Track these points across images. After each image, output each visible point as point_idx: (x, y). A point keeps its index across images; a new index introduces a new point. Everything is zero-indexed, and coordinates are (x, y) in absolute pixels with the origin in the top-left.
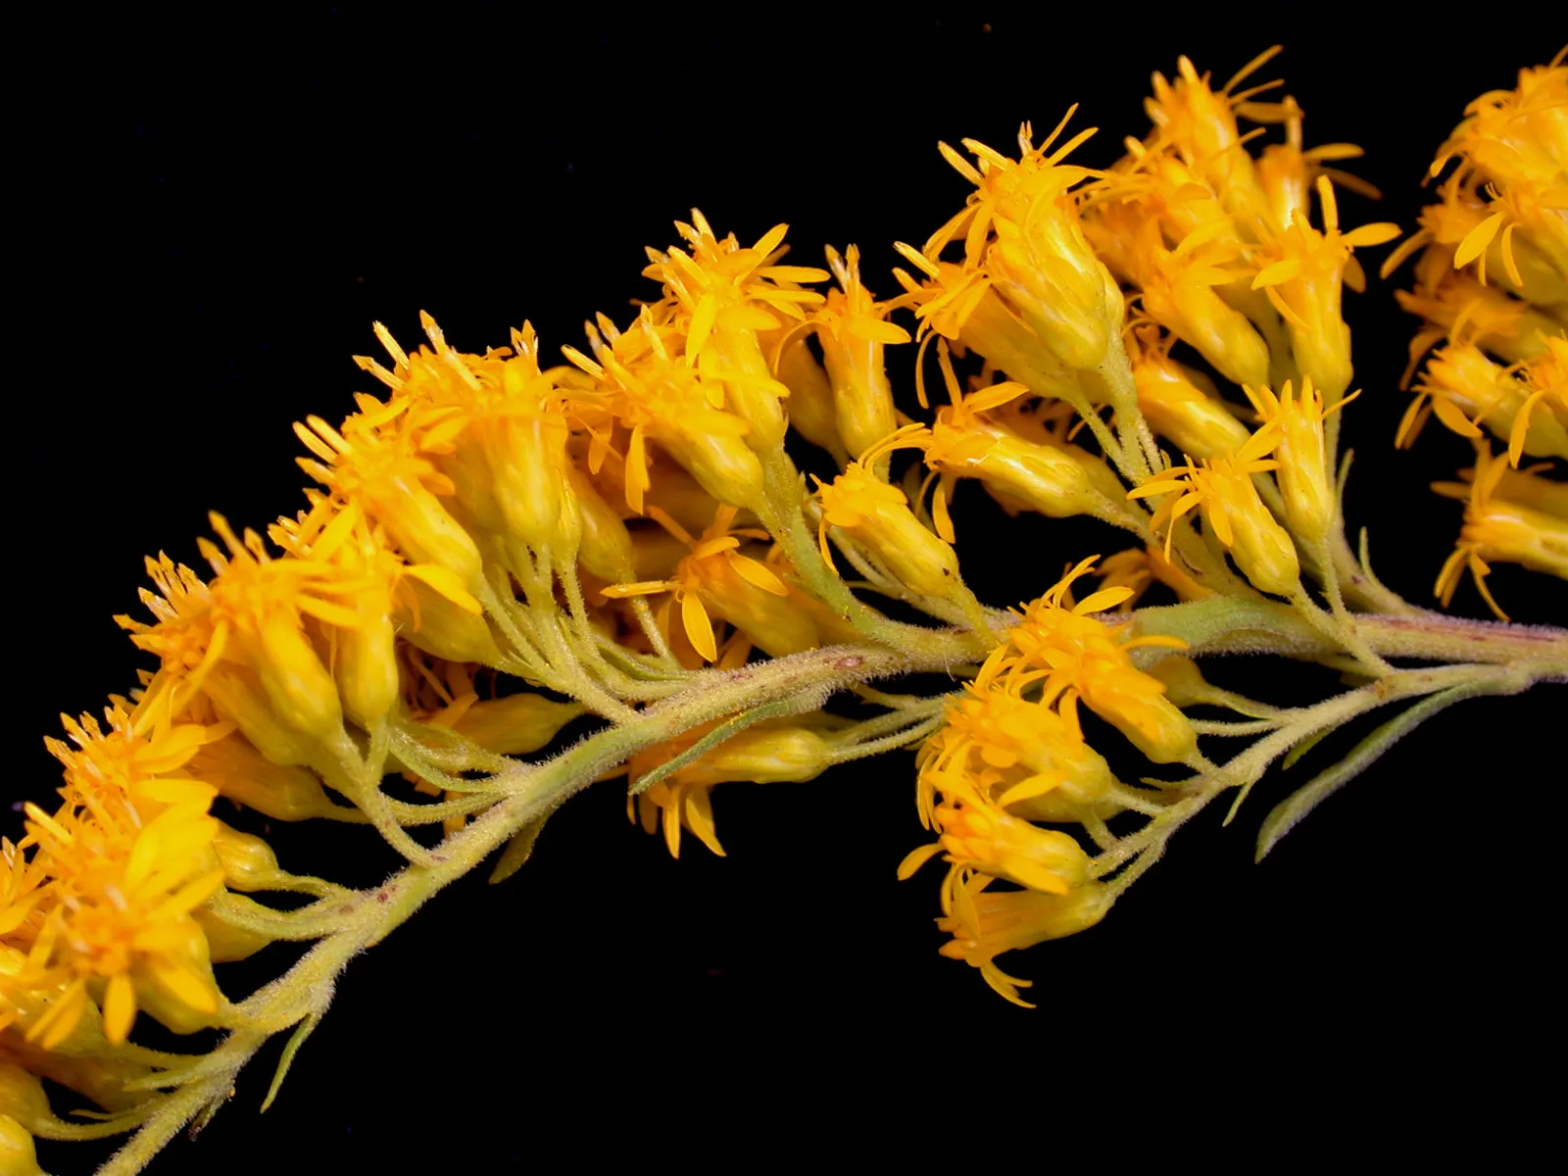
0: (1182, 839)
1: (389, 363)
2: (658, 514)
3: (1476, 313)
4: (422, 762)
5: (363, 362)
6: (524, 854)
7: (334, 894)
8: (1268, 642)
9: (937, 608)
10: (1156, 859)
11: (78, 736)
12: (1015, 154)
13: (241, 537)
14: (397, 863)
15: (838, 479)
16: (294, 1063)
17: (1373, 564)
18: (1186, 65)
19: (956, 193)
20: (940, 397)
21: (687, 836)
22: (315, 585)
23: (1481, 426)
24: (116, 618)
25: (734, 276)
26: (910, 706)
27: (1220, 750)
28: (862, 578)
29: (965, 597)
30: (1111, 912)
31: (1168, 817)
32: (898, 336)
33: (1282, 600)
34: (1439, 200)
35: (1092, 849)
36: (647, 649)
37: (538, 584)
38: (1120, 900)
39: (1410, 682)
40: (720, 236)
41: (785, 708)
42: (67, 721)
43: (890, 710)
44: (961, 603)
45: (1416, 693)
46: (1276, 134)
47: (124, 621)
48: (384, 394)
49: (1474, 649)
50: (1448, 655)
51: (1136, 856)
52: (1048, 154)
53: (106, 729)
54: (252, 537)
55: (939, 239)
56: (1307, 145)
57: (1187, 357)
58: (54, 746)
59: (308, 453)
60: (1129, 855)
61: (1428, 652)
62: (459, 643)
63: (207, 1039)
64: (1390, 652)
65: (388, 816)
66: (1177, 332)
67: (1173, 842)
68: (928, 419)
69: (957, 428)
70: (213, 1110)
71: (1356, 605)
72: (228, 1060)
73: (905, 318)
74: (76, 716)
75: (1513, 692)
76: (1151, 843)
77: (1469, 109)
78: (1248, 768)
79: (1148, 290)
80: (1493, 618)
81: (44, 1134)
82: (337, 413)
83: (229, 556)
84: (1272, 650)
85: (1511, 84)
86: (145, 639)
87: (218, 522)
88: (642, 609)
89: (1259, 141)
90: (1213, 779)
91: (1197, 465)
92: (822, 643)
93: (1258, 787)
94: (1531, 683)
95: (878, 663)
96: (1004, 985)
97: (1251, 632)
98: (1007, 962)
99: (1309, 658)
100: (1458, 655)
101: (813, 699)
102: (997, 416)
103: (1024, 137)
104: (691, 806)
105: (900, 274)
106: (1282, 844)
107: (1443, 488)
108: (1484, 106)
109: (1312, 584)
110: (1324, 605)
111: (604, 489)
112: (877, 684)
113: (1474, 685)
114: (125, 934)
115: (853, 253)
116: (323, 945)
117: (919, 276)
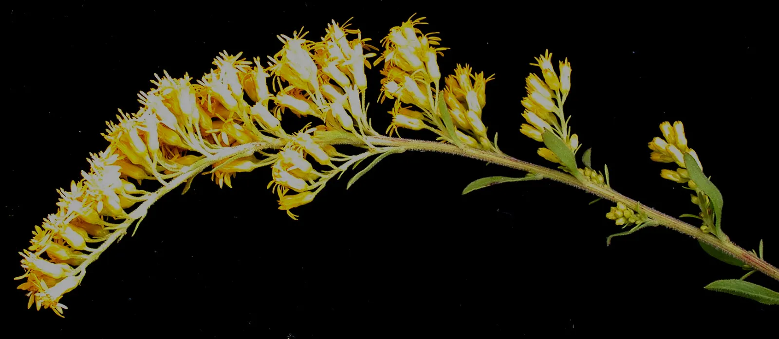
0: (329, 183)
1: (157, 81)
2: (218, 115)
3: (393, 73)
4: (166, 165)
5: (152, 81)
6: (188, 187)
7: (147, 193)
8: (348, 141)
9: (277, 134)
10: (324, 187)
11: (93, 157)
12: (293, 37)
13: (125, 115)
14: (161, 185)
15: (254, 106)
16: (139, 227)
17: (372, 126)
18: (333, 21)
19: (280, 46)
20: (278, 90)
21: (224, 184)
22: (141, 124)
23: (393, 96)
24: (101, 134)
25: (231, 63)
26: (272, 156)
27: (338, 164)
28: (263, 129)
29: (282, 131)
30: (315, 199)
31: (326, 177)
32: (268, 76)
33: (350, 132)
34: (385, 49)
35: (309, 184)
36: (215, 143)
37: (189, 127)
38: (316, 196)
39: (379, 150)
40: (230, 55)
41: (244, 155)
42: (91, 154)
43: (268, 157)
44: (281, 132)
45: (380, 152)
46: (356, 36)
47: (103, 134)
48: (156, 87)
49: (393, 143)
50: (387, 145)
51: (319, 186)
52: (299, 37)
53: (99, 157)
54: (127, 114)
55: (276, 55)
56: (362, 38)
57: (332, 82)
58: (88, 160)
59: (140, 99)
60: (318, 186)
61: (383, 144)
62: (173, 140)
63: (121, 221)
64: (375, 144)
65: (160, 178)
66: (331, 77)
67: (327, 183)
68: (275, 94)
69: (282, 96)
70: (122, 237)
71: (367, 134)
72: (126, 225)
73: (269, 72)
74: (93, 153)
75: (401, 152)
76: (323, 184)
77: (390, 30)
78: (344, 168)
79: (323, 67)
80: (398, 137)
81: (87, 241)
82: (146, 90)
83: (123, 118)
84: (350, 143)
85: (400, 25)
86: (106, 137)
87: (120, 110)
88: (214, 135)
89: (350, 38)
90: (336, 170)
91: (331, 102)
92: (253, 141)
93: (346, 172)
94: (405, 151)
95: (265, 146)
96: (292, 216)
97: (344, 139)
98: (292, 210)
99: (358, 146)
100: (389, 145)
101: (250, 153)
102: (290, 93)
103: (295, 33)
104: (225, 178)
105: (269, 63)
106: (353, 185)
107: (389, 112)
108: (393, 30)
109: (357, 129)
110: (360, 133)
111: (204, 108)
112: (264, 150)
113: (392, 151)
114: (101, 192)
115: (258, 58)
116: (145, 202)
117: (273, 63)
